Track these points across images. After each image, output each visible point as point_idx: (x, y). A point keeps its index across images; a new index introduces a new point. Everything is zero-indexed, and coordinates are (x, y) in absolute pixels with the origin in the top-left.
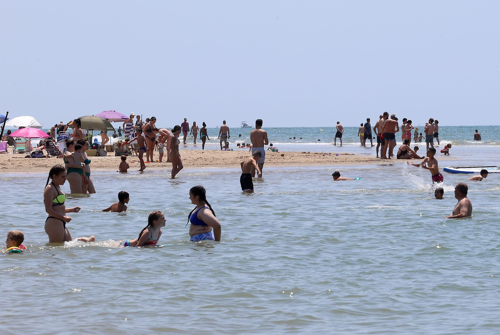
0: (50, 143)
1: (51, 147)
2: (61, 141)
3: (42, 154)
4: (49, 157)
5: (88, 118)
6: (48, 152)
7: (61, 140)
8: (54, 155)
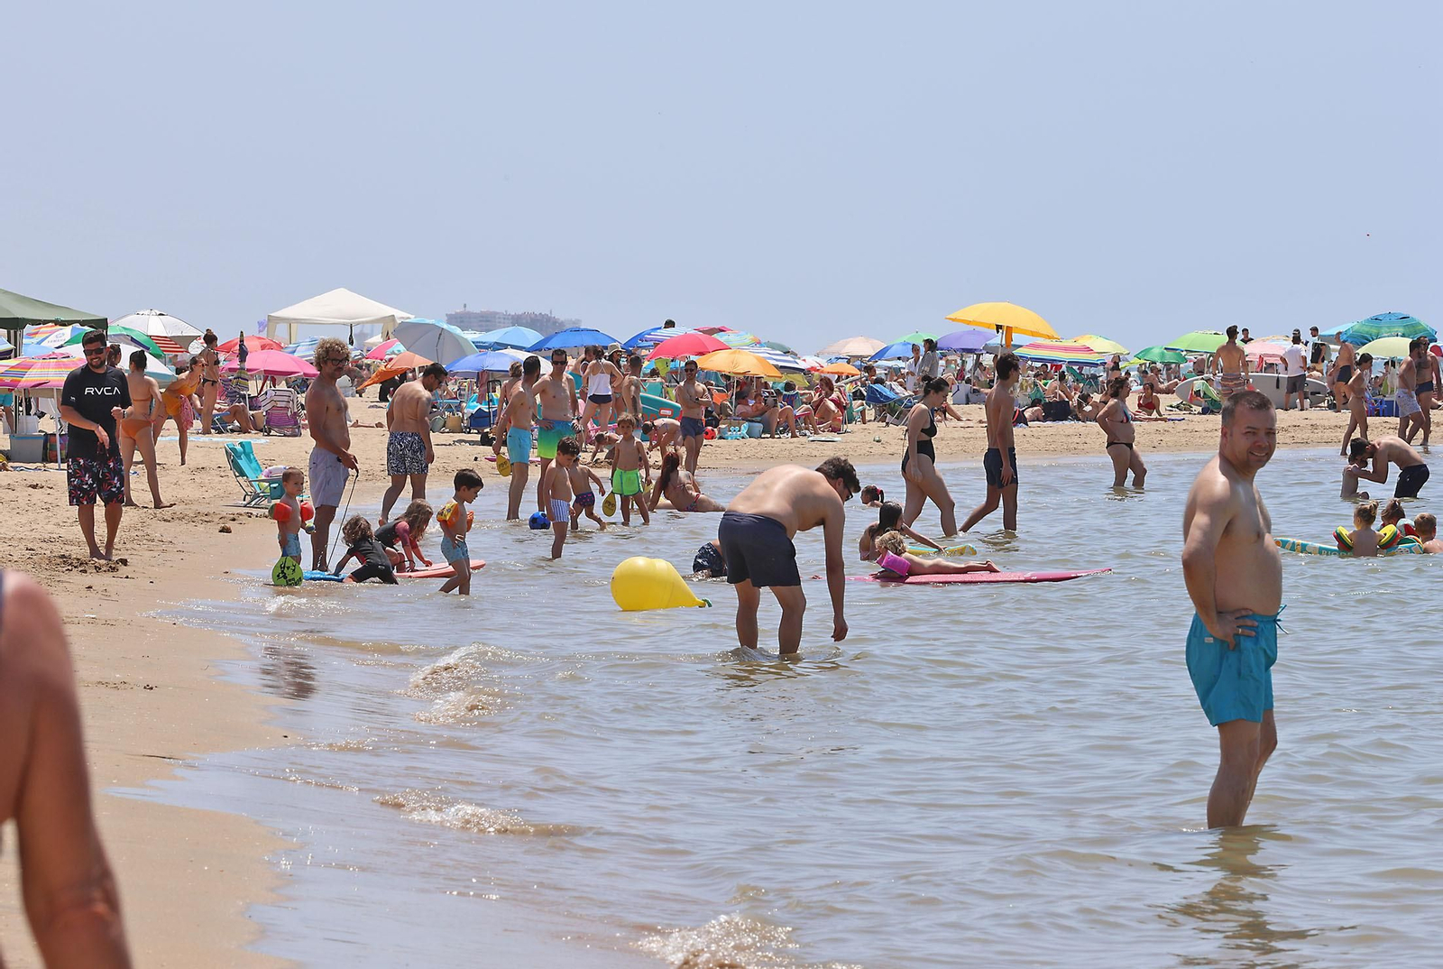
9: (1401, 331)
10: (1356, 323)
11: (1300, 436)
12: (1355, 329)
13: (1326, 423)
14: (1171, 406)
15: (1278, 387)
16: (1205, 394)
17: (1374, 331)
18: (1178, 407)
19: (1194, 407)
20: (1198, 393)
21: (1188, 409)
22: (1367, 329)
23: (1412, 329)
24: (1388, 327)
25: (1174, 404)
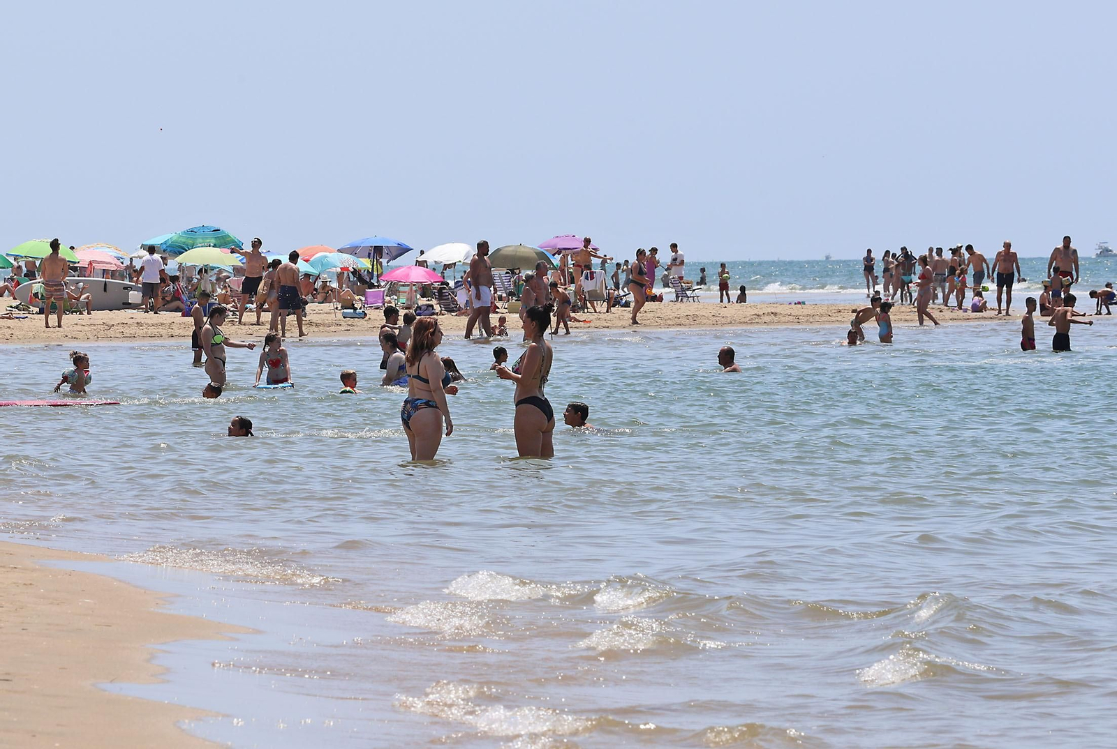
0: (444, 291)
1: (445, 298)
2: (461, 287)
3: (433, 309)
4: (443, 315)
5: (510, 249)
6: (441, 307)
7: (461, 285)
8: (450, 311)
9: (213, 242)
10: (174, 234)
11: (127, 331)
12: (174, 239)
13: (150, 322)
14: (11, 307)
15: (105, 290)
16: (42, 295)
17: (190, 242)
18: (17, 307)
19: (32, 308)
20: (36, 295)
21: (26, 309)
22: (183, 240)
23: (222, 241)
24: (202, 238)
25: (14, 305)
